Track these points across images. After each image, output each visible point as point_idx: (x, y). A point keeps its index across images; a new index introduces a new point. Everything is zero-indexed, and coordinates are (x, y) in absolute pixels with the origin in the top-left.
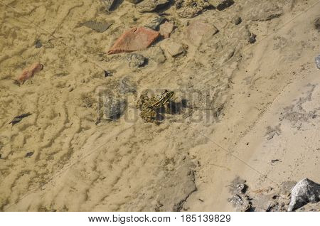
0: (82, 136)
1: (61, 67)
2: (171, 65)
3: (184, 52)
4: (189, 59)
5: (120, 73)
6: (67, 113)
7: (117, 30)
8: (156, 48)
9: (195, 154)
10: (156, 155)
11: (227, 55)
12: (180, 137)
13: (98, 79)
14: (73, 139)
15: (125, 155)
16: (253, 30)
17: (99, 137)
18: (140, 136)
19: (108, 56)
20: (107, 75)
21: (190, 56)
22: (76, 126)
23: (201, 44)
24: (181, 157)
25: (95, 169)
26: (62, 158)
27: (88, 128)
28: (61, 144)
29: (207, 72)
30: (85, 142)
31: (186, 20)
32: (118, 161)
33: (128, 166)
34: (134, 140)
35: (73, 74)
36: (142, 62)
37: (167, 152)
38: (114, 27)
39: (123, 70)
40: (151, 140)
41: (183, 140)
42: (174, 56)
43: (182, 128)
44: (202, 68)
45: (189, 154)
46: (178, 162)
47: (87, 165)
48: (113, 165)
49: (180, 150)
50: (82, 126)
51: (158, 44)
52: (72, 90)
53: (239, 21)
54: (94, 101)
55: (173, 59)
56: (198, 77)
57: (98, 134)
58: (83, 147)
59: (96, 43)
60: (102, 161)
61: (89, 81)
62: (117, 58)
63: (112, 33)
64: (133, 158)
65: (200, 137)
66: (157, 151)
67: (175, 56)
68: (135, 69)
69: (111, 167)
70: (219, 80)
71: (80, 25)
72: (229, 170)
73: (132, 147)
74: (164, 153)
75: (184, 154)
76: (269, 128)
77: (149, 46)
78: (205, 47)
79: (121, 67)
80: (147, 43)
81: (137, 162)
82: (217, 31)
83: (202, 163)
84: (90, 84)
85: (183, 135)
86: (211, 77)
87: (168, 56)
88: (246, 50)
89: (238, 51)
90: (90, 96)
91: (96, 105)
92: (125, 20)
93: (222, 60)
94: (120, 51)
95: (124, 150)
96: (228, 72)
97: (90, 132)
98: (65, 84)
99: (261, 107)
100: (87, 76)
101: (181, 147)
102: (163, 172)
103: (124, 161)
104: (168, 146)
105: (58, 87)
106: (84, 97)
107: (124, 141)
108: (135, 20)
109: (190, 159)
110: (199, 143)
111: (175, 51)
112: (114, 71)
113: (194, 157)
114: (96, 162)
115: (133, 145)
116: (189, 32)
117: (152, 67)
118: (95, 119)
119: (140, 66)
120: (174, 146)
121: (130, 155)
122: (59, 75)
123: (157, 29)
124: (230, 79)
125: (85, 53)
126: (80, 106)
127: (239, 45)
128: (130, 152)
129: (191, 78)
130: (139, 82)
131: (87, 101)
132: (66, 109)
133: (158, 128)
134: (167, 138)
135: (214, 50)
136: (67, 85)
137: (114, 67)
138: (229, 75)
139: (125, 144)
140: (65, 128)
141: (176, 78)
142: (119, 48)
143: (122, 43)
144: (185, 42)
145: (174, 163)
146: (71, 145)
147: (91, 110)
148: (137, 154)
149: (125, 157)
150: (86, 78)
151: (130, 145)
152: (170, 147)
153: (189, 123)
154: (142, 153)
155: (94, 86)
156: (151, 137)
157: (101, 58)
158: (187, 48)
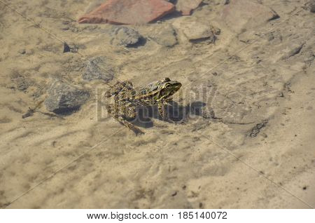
2: (184, 52)
3: (212, 37)
4: (217, 48)
8: (166, 25)
9: (196, 190)
10: (122, 180)
11: (287, 51)
12: (175, 159)
13: (51, 53)
15: (62, 171)
17: (22, 136)
18: (98, 146)
19: (78, 25)
20: (67, 49)
21: (221, 45)
23: (244, 30)
24: (168, 191)
29: (246, 69)
32: (46, 179)
33: (62, 191)
34: (87, 150)
35: (8, 40)
36: (135, 40)
37: (144, 179)
39: (97, 47)
40: (117, 155)
41: (180, 164)
42: (191, 40)
43: (182, 145)
44: (238, 64)
45: (185, 187)
46: (161, 198)
48: (34, 185)
49: (167, 180)
51: (169, 21)
54: (33, 83)
55: (190, 44)
56: (228, 74)
57: (23, 131)
59: (62, 5)
60: (13, 174)
61: (33, 52)
62: (92, 30)
64: (76, 178)
65: (212, 163)
66: (124, 174)
67: (194, 41)
68: (119, 48)
69: (27, 187)
70: (266, 84)
73: (78, 161)
74: (138, 180)
75: (175, 187)
77: (154, 21)
78: (250, 35)
79: (95, 42)
81: (82, 186)
82: (276, 17)
84: (34, 58)
85: (181, 155)
86: (253, 77)
87: (183, 39)
89: (310, 48)
90: (28, 75)
91: (32, 89)
93: (278, 56)
94: (101, 21)
95: (61, 163)
96: (286, 74)
97: (7, 126)
100: (32, 46)
101: (172, 175)
103: (56, 181)
104: (147, 169)
106: (16, 74)
107: (67, 149)
110: (209, 172)
111: (196, 34)
112: (83, 46)
113: (194, 195)
117: (151, 51)
118: (25, 110)
119: (130, 46)
120: (160, 172)
121: (72, 174)
124: (287, 86)
125: (40, 16)
126: (4, 85)
127: (312, 40)
128: (72, 168)
129: (215, 74)
130: (121, 67)
131: (20, 81)
133: (137, 139)
134: (150, 156)
135: (265, 41)
137: (83, 41)
138: (286, 79)
139: (67, 154)
141: (189, 71)
142: (99, 16)
144: (217, 25)
145: (153, 198)
147: (22, 95)
148: (85, 173)
149: (60, 175)
150: (28, 49)
151: (77, 157)
152: (151, 171)
153: (197, 139)
154: (96, 173)
155: (39, 61)
156: (120, 151)
157: (66, 26)
158: (219, 33)
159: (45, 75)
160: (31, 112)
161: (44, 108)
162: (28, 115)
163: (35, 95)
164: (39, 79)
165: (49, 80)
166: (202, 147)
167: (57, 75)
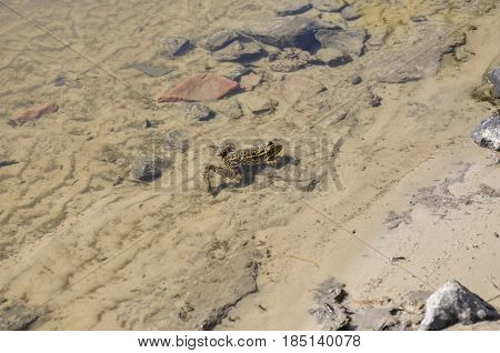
0: (87, 198)
1: (84, 110)
2: (249, 122)
3: (271, 108)
4: (277, 117)
5: (170, 124)
6: (73, 167)
7: (179, 76)
8: (232, 100)
9: (264, 240)
10: (199, 235)
11: (335, 117)
12: (245, 214)
13: (135, 129)
14: (71, 200)
15: (149, 230)
16: (377, 92)
17: (114, 201)
18: (179, 207)
19: (157, 104)
20: (149, 125)
21: (279, 114)
22: (83, 184)
23: (298, 102)
24: (240, 241)
25: (93, 244)
26: (44, 224)
27: (99, 188)
28: (51, 205)
30: (89, 206)
31: (281, 74)
32: (135, 237)
33: (150, 246)
34: (170, 211)
35: (99, 120)
36: (206, 114)
37: (219, 232)
38: (175, 73)
39: (174, 122)
40: (195, 213)
41: (249, 218)
42: (254, 112)
43: (250, 202)
44: (295, 130)
45: (254, 238)
46: (234, 248)
47: (82, 238)
48: (125, 242)
49: (239, 232)
50: (91, 185)
51: (234, 97)
52: (91, 138)
53: (358, 81)
54: (121, 155)
55: (253, 116)
57: (114, 197)
58: (85, 213)
59: (144, 89)
60: (108, 234)
61: (120, 129)
62: (169, 107)
63: (171, 79)
64: (161, 235)
65: (276, 216)
66: (202, 229)
67: (257, 113)
68: (193, 122)
69: (120, 244)
71: (128, 66)
72: (318, 266)
73: (161, 220)
74: (214, 233)
75: (246, 238)
76: (392, 213)
77: (221, 98)
78: (303, 105)
79: (173, 117)
80: (218, 94)
81: (166, 241)
82: (325, 89)
83: (273, 253)
84: (121, 134)
85: (249, 210)
87: (247, 111)
88: (365, 115)
89: (353, 114)
90: (117, 149)
91: (121, 161)
92: (193, 68)
93: (327, 122)
94: (177, 100)
95: (148, 222)
96: (335, 138)
97: (101, 193)
98: (82, 131)
99: (382, 185)
100: (119, 124)
101: (243, 227)
102: (205, 259)
103: (145, 238)
104: (222, 224)
105: (71, 133)
106: (107, 149)
107: (153, 210)
108: (208, 68)
109: (253, 245)
110: (274, 224)
111: (258, 107)
112: (162, 122)
113: (262, 243)
114: (97, 235)
115: (165, 218)
116: (282, 87)
117: (221, 122)
118: (116, 179)
119: (202, 119)
120: (232, 226)
121: (157, 232)
122: (78, 120)
123: (238, 79)
125: (125, 98)
126: (97, 159)
127: (355, 106)
128: (157, 226)
130: (195, 138)
131: (110, 154)
132: (74, 161)
134: (223, 212)
135: (317, 110)
136: (86, 132)
137: (162, 118)
139: (153, 215)
140: (63, 184)
142: (175, 96)
143: (181, 90)
144: (275, 98)
145: (227, 249)
146: (65, 207)
147: (112, 166)
148: (169, 230)
149: (147, 233)
150: (116, 127)
151: (161, 217)
152: (225, 225)
153: (262, 196)
154: (177, 229)
155: (126, 137)
156: (197, 210)
157: (146, 106)
158: (277, 105)
159: (131, 148)
160: (121, 180)
161: (131, 177)
162: (118, 183)
163: (124, 166)
164: (126, 152)
165: (134, 152)
166: (267, 203)
167: (141, 148)
